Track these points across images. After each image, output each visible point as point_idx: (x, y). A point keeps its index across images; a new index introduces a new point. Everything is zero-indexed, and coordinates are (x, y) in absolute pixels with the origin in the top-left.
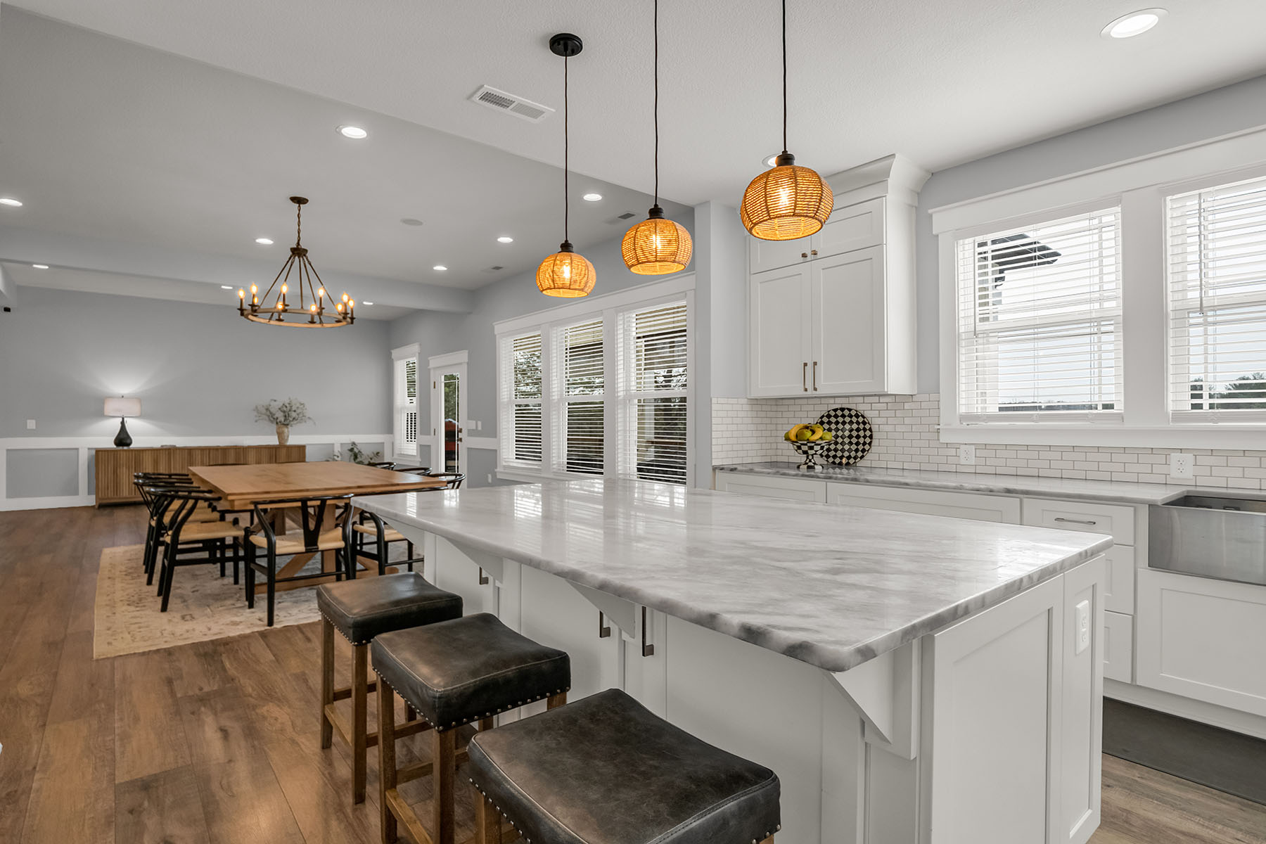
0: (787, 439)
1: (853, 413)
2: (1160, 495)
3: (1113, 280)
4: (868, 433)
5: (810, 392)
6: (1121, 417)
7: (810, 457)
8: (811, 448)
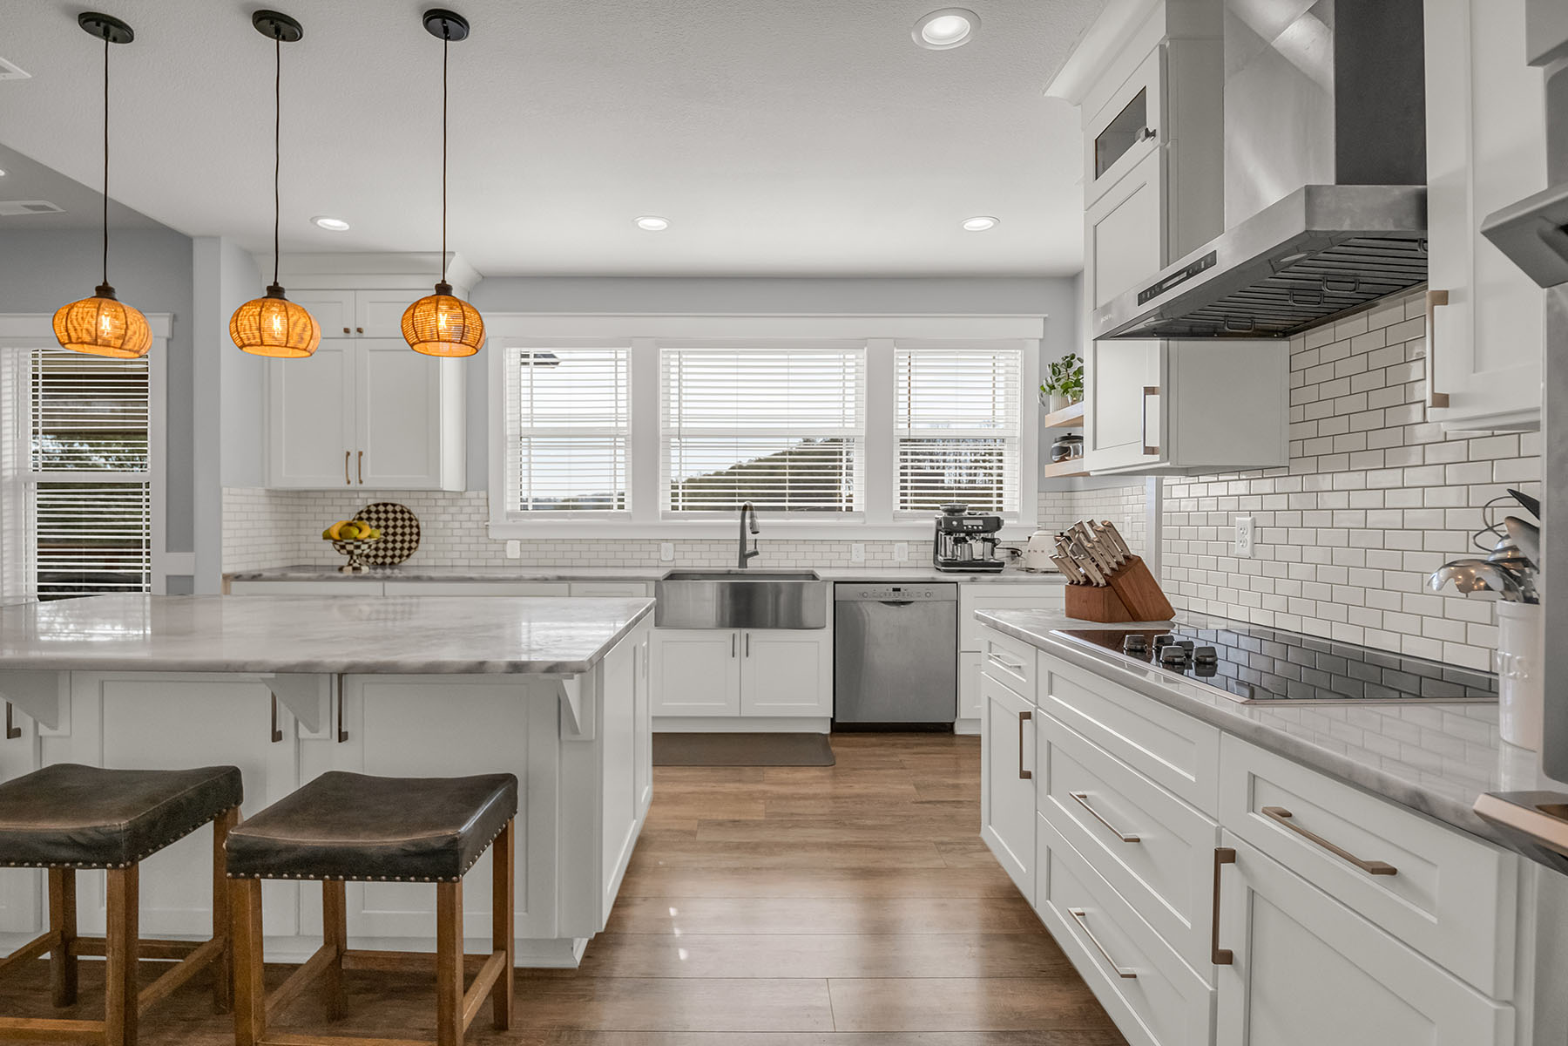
0: (327, 536)
1: (398, 508)
2: (661, 573)
3: (624, 408)
4: (415, 530)
5: (354, 485)
6: (628, 515)
7: (355, 558)
8: (358, 547)
